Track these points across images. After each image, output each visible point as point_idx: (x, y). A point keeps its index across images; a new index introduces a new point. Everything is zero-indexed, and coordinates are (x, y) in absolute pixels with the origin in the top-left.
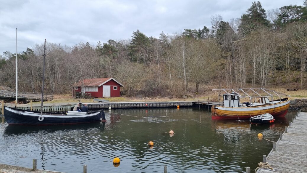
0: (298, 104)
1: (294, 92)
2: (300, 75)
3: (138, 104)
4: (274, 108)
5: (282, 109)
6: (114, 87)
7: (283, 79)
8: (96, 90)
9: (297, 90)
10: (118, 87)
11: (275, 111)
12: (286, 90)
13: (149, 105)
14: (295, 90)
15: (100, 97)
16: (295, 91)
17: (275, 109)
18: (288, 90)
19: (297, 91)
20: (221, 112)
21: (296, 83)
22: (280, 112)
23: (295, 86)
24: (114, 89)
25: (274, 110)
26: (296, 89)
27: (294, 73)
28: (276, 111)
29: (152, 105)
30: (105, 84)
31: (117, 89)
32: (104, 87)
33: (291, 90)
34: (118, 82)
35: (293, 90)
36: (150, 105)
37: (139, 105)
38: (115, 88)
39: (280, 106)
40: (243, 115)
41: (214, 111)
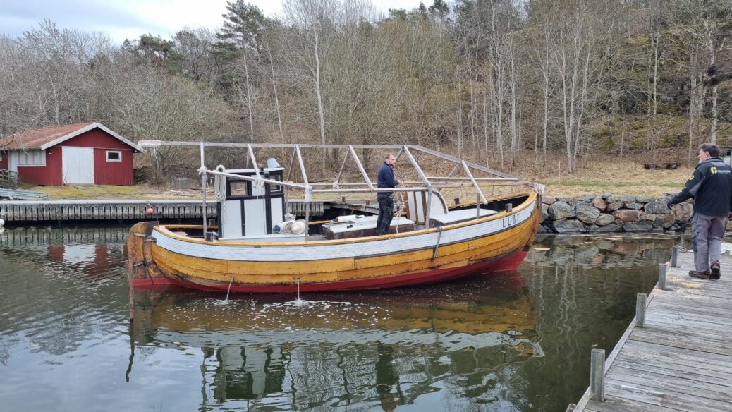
0: (675, 212)
1: (665, 172)
2: (688, 127)
3: (115, 206)
4: (434, 248)
5: (478, 252)
6: (110, 154)
7: (637, 137)
8: (41, 161)
9: (675, 168)
10: (122, 154)
11: (436, 264)
12: (640, 169)
13: (160, 210)
14: (669, 167)
15: (50, 185)
16: (668, 171)
17: (440, 252)
18: (647, 167)
19: (675, 171)
21: (675, 150)
22: (469, 266)
23: (671, 158)
24: (108, 160)
25: (432, 260)
26: (674, 166)
27: (671, 120)
28: (445, 261)
29: (171, 211)
30: (69, 142)
31: (120, 160)
32: (67, 152)
33: (657, 167)
34: (120, 138)
35: (665, 168)
36: (166, 212)
37: (120, 212)
38: (115, 156)
39: (469, 240)
41: (142, 254)
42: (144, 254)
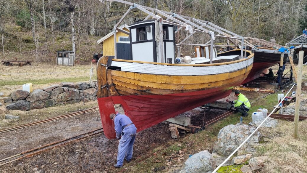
4: (246, 68)
20: (133, 82)
40: (196, 87)
41: (106, 79)
42: (107, 79)
